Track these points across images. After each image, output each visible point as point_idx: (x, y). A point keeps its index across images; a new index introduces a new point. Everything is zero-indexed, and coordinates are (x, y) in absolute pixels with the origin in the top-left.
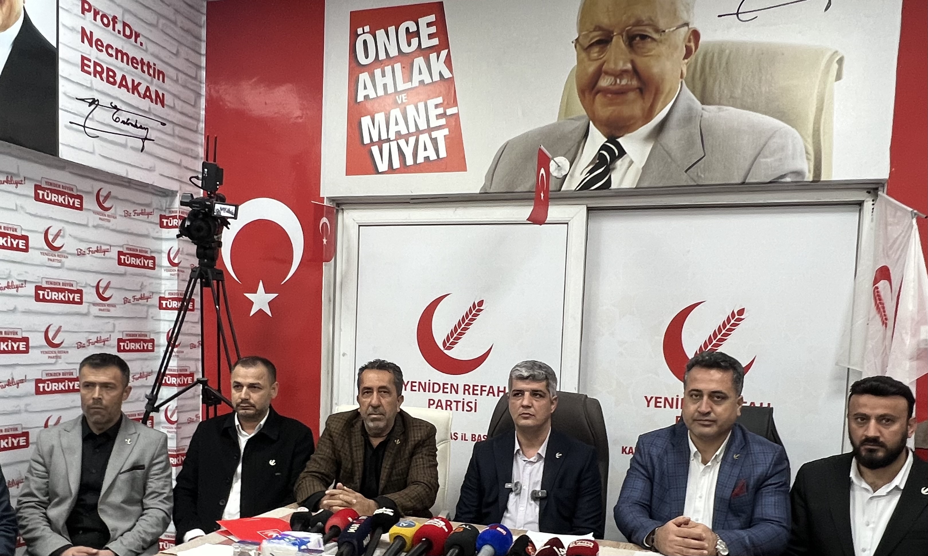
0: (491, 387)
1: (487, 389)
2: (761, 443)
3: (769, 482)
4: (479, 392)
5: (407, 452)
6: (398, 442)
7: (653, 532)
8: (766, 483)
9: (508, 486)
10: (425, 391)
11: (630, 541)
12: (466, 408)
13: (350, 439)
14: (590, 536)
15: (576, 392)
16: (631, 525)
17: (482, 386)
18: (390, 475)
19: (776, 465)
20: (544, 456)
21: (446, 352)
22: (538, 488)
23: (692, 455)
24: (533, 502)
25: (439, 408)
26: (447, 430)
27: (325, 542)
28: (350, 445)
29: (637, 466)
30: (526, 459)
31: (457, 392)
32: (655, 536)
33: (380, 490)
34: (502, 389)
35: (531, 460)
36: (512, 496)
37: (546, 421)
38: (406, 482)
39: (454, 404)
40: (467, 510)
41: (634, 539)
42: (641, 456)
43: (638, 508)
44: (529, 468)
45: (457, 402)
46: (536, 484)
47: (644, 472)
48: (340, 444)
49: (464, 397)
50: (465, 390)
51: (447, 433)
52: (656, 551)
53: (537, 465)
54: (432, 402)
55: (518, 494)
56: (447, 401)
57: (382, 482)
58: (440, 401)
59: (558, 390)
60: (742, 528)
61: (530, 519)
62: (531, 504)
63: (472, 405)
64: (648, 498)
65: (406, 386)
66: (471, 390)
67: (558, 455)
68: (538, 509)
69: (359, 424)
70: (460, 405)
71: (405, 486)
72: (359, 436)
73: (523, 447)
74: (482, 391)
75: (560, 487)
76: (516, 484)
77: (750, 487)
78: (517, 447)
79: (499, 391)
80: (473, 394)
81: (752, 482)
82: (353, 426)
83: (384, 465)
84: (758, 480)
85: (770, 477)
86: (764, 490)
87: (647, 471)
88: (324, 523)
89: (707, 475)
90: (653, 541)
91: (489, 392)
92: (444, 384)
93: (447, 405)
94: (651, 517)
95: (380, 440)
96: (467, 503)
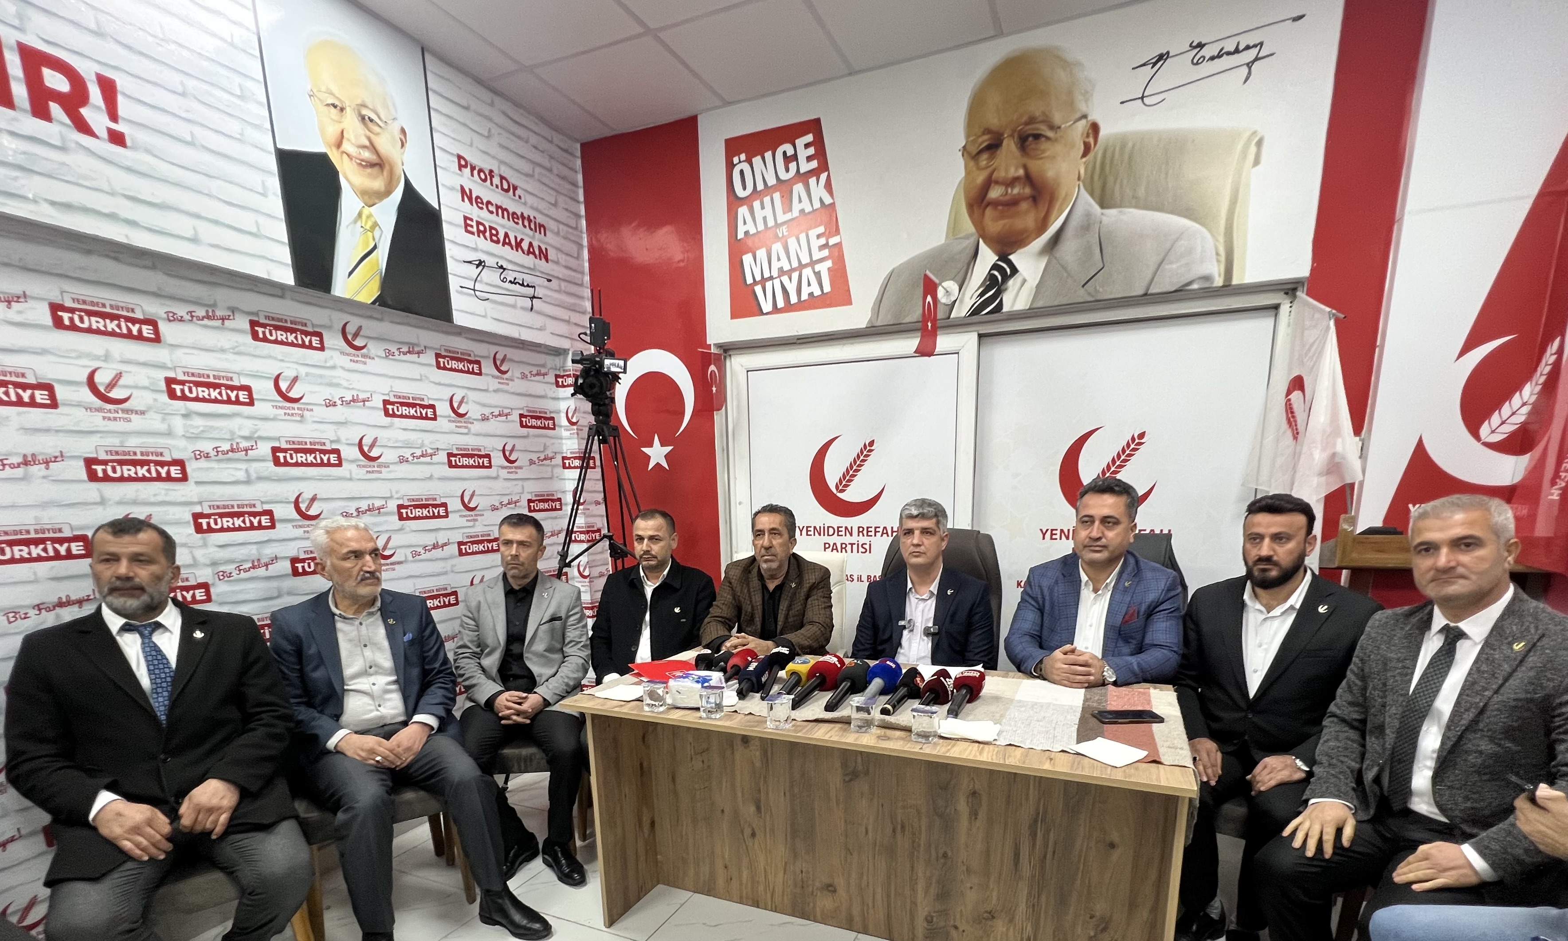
0: (885, 528)
1: (881, 530)
2: (1154, 570)
3: (1161, 608)
4: (873, 534)
5: (802, 594)
6: (793, 585)
7: (1041, 662)
8: (1157, 609)
9: (902, 623)
10: (820, 534)
11: (1019, 670)
12: (861, 550)
13: (748, 585)
14: (980, 668)
15: (969, 528)
16: (1020, 656)
17: (876, 528)
18: (787, 617)
19: (1169, 590)
20: (936, 593)
21: (839, 495)
22: (931, 624)
23: (1083, 584)
24: (925, 638)
25: (835, 551)
26: (842, 572)
27: (727, 681)
28: (749, 590)
29: (1027, 598)
30: (918, 596)
31: (851, 534)
32: (1043, 666)
33: (778, 631)
34: (895, 529)
35: (923, 597)
36: (905, 632)
37: (937, 557)
38: (802, 622)
39: (849, 547)
40: (862, 647)
41: (1022, 668)
42: (1031, 588)
43: (1027, 638)
44: (922, 605)
45: (852, 544)
46: (928, 620)
47: (1033, 603)
48: (738, 589)
49: (858, 538)
50: (859, 532)
51: (842, 575)
52: (1044, 679)
53: (929, 602)
54: (827, 546)
55: (912, 631)
56: (842, 544)
57: (780, 623)
58: (835, 544)
59: (950, 526)
60: (1132, 654)
61: (923, 655)
62: (923, 640)
63: (867, 547)
64: (1038, 628)
65: (801, 531)
66: (865, 532)
67: (949, 592)
68: (930, 644)
69: (755, 570)
70: (855, 547)
71: (802, 626)
72: (757, 581)
73: (917, 587)
74: (876, 532)
75: (952, 622)
76: (910, 621)
77: (1141, 613)
78: (910, 585)
79: (893, 532)
80: (868, 535)
81: (1143, 608)
82: (750, 572)
83: (781, 607)
84: (1149, 606)
85: (1162, 603)
86: (1155, 617)
87: (1037, 602)
88: (726, 663)
89: (1098, 604)
90: (1041, 670)
91: (883, 533)
92: (838, 528)
93: (842, 548)
94: (1041, 647)
95: (777, 582)
96: (863, 641)
